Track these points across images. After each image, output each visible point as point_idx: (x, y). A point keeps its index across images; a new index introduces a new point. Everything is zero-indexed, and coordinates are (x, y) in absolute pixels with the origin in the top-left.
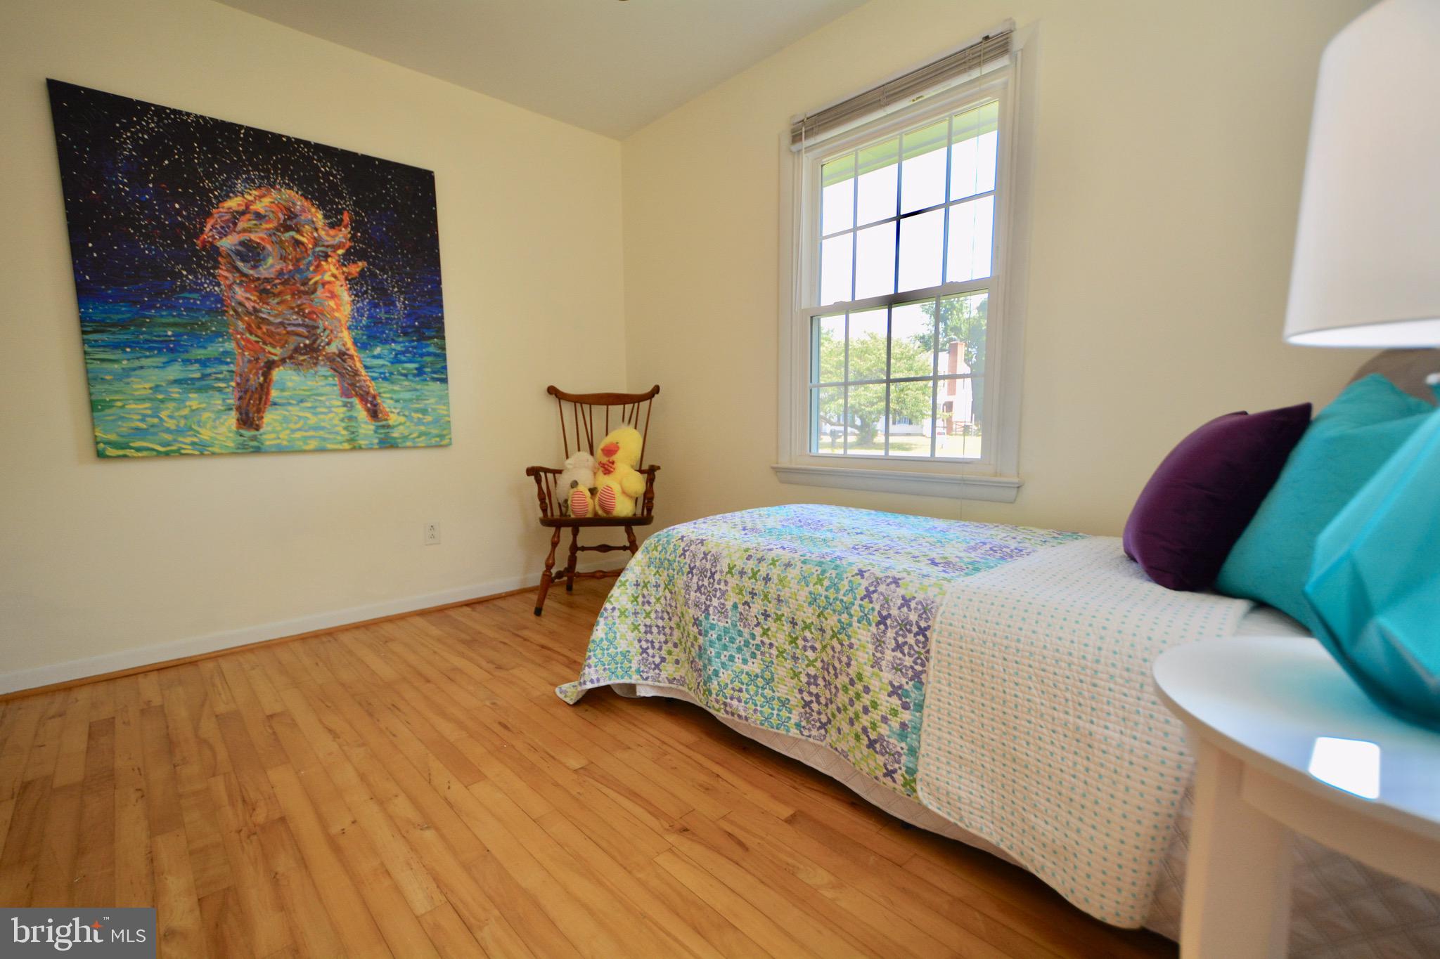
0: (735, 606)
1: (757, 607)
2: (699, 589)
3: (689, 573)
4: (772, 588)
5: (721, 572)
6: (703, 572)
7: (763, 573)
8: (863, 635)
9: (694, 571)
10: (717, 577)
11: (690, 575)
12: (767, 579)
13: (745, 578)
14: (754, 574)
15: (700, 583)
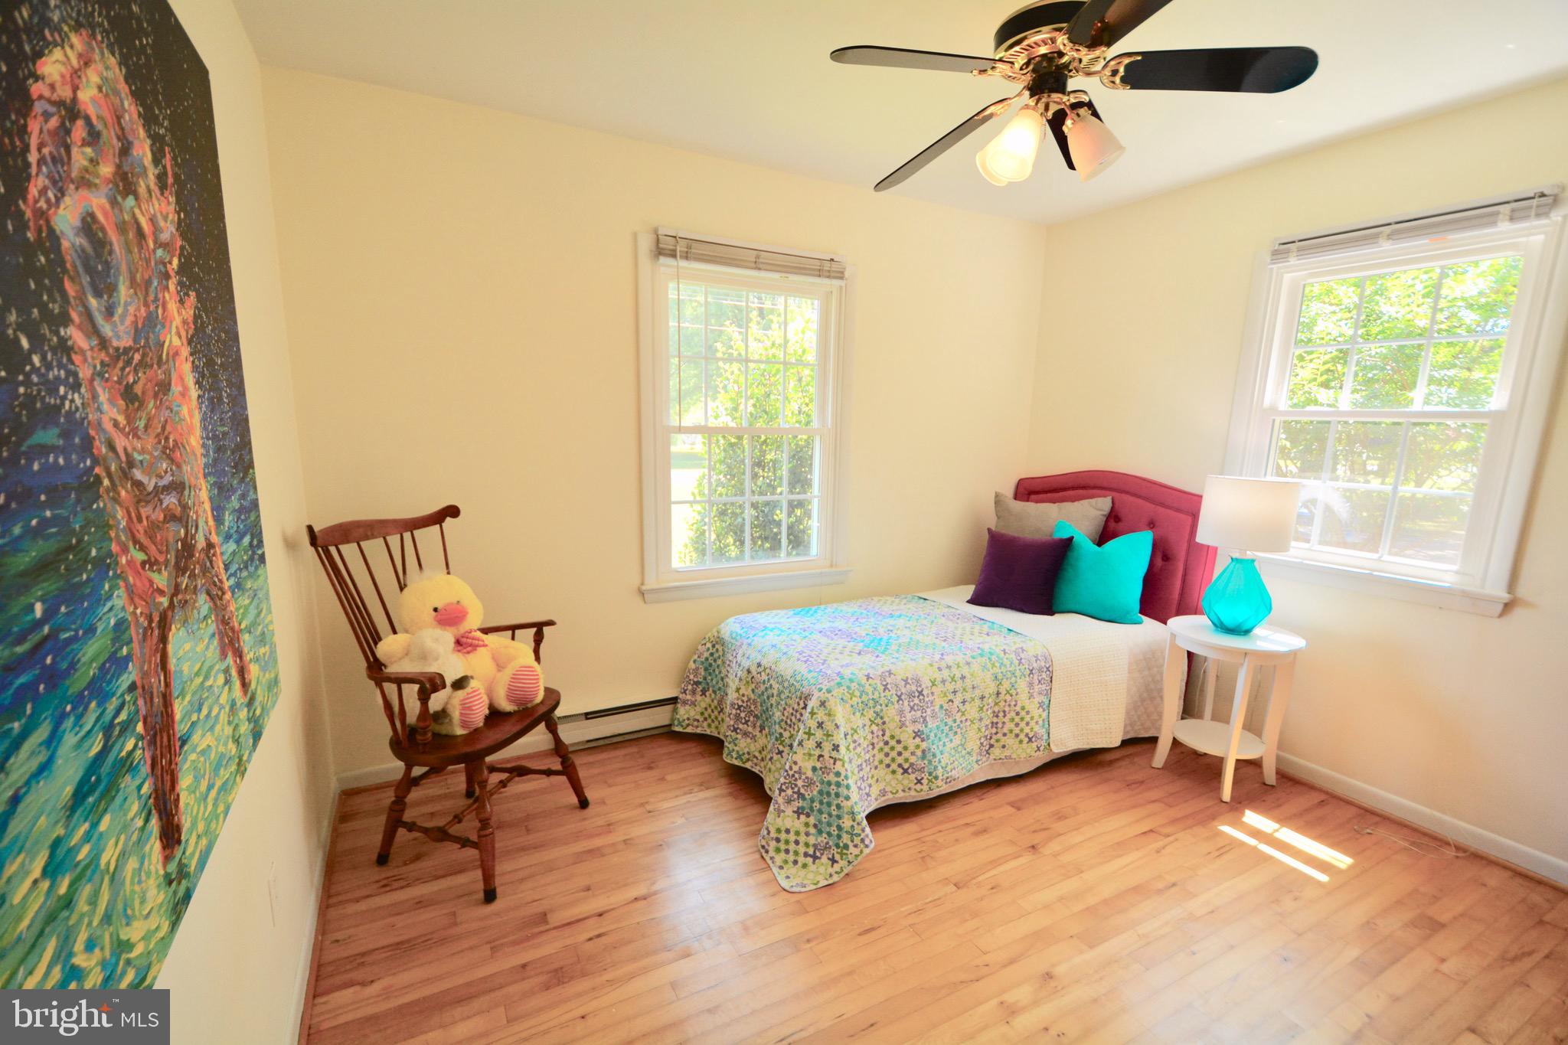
0: (941, 707)
1: (958, 700)
2: (912, 708)
3: (898, 701)
4: (968, 682)
5: (927, 687)
6: (911, 695)
7: (958, 675)
8: (1022, 685)
9: (903, 697)
10: (925, 693)
11: (901, 702)
12: (963, 678)
13: (947, 684)
14: (953, 679)
15: (912, 704)
